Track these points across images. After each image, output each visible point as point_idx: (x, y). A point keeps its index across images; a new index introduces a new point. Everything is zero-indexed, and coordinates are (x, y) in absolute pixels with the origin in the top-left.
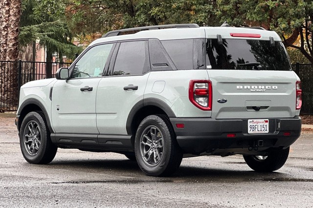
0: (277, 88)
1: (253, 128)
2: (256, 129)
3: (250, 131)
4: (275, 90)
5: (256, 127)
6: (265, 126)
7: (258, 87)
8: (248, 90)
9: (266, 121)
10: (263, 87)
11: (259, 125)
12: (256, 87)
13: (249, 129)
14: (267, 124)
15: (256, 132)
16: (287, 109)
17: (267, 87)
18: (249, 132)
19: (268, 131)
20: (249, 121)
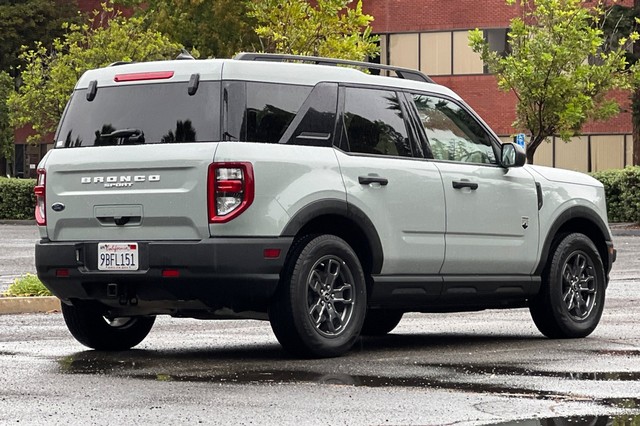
0: (158, 178)
1: (108, 259)
2: (114, 262)
3: (102, 266)
4: (154, 184)
5: (114, 257)
6: (130, 257)
7: (118, 179)
8: (99, 186)
9: (133, 247)
10: (128, 178)
11: (119, 253)
12: (115, 179)
13: (100, 261)
14: (136, 252)
15: (113, 267)
16: (184, 222)
17: (136, 178)
18: (100, 267)
19: (136, 267)
20: (100, 245)
